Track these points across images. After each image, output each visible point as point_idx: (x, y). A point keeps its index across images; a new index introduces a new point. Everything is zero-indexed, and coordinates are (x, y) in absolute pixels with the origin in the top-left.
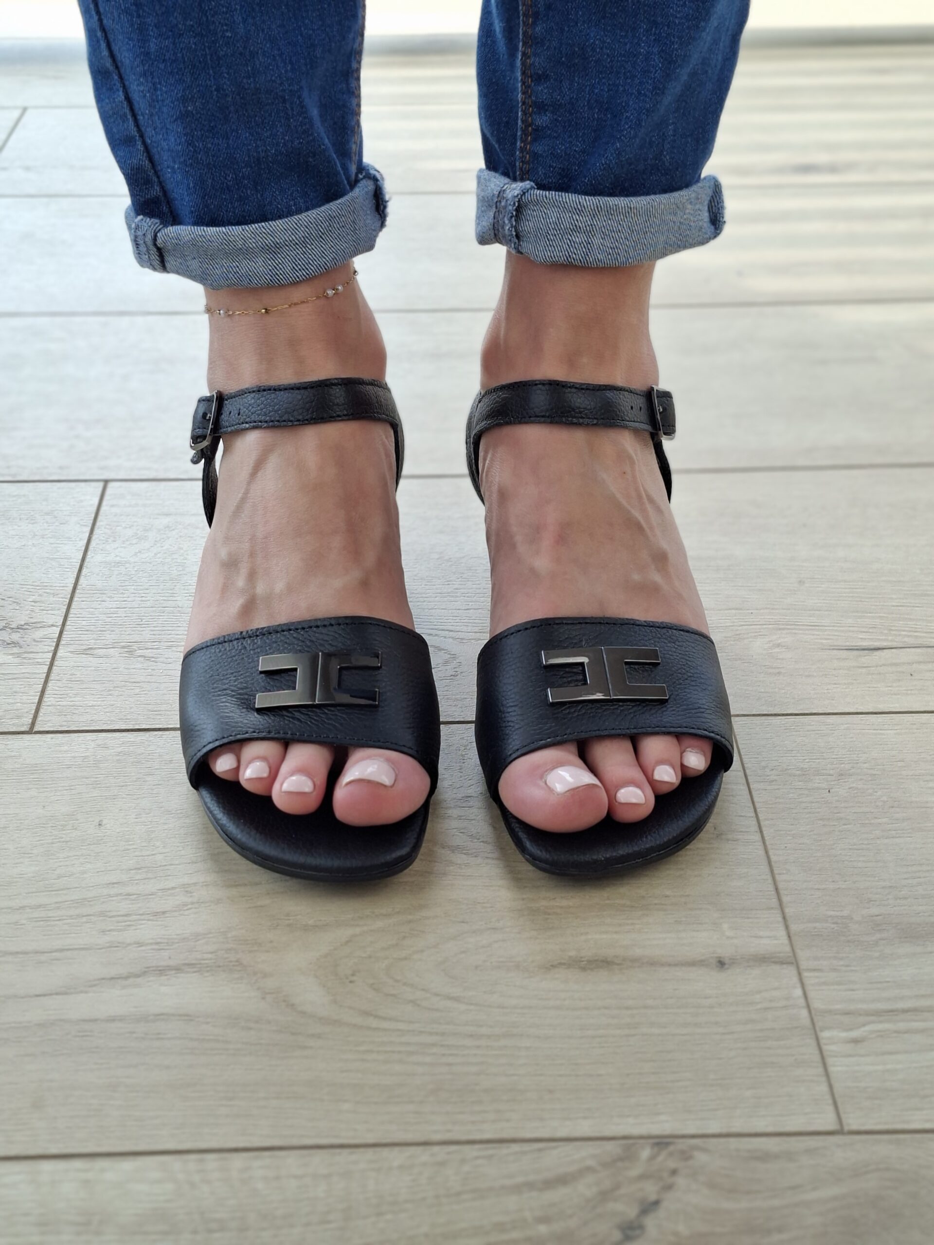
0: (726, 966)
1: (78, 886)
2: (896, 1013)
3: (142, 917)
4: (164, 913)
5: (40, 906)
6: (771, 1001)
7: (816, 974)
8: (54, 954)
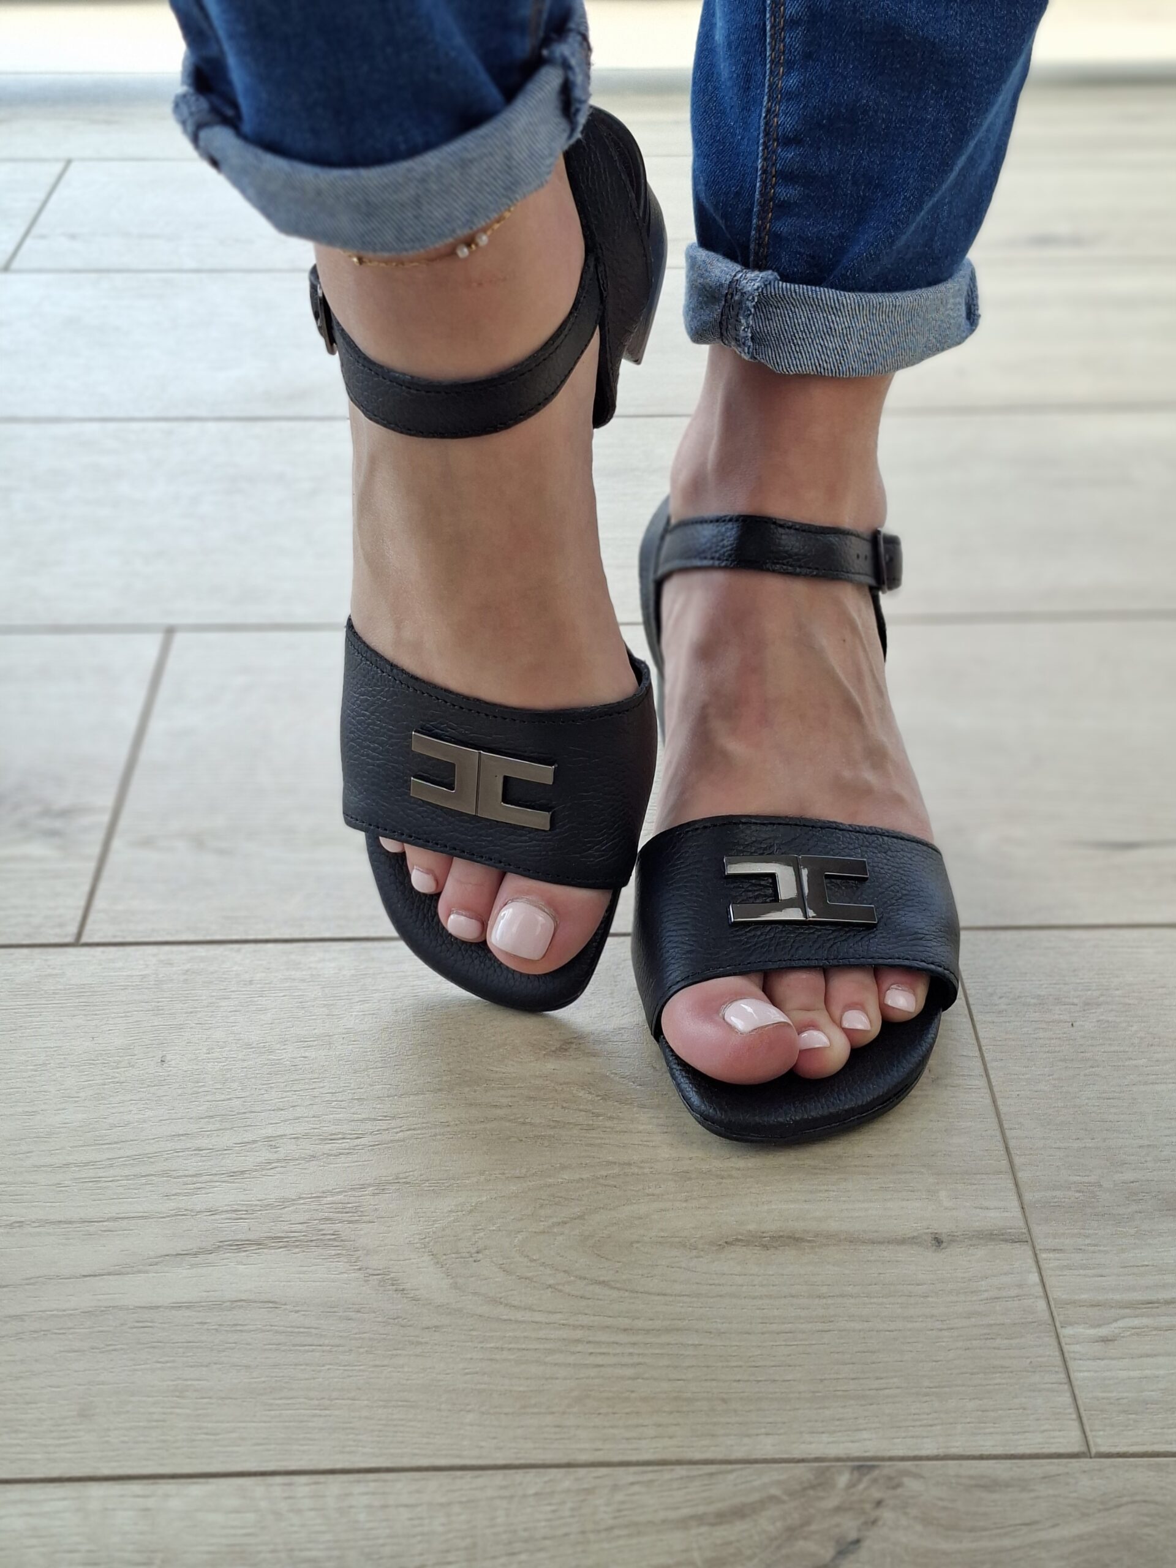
0: (944, 1245)
1: (136, 1138)
2: (1156, 1305)
3: (216, 1178)
4: (243, 1172)
5: (87, 1164)
6: (1000, 1289)
7: (1057, 1255)
8: (105, 1223)
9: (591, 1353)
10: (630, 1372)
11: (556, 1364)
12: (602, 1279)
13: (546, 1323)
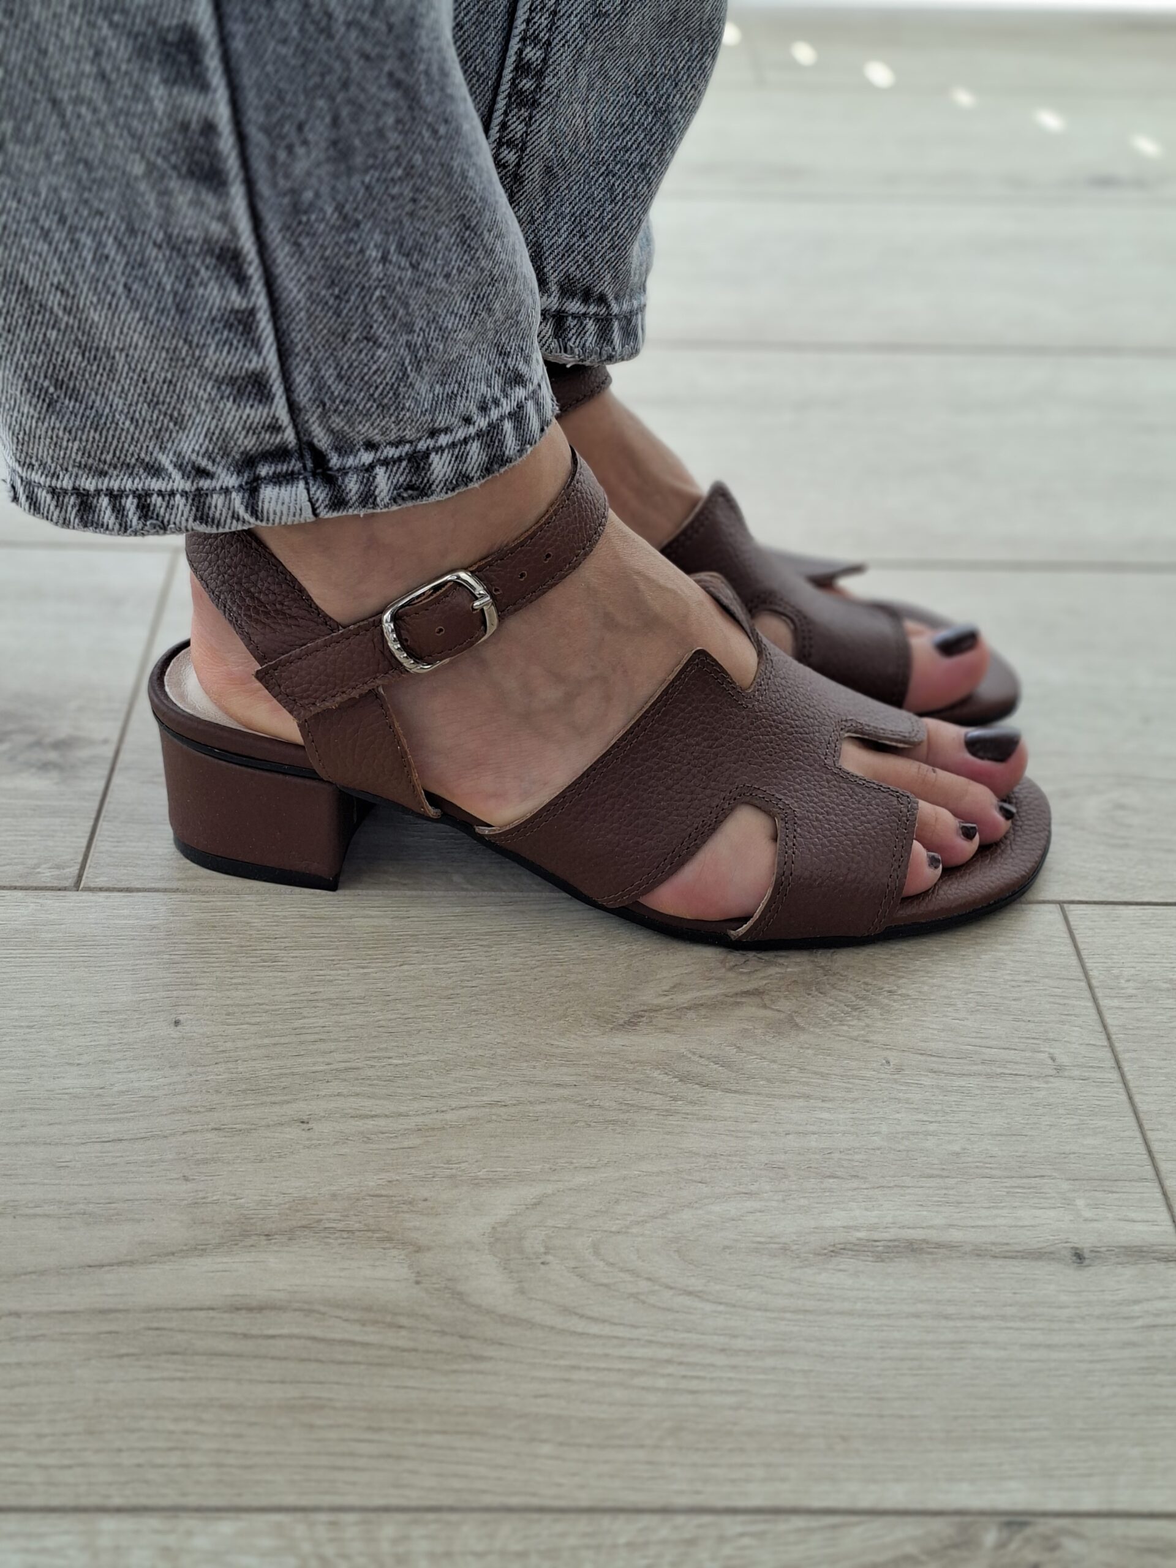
0: (1087, 1262)
5: (91, 1136)
6: (1157, 1315)
8: (114, 1206)
9: (684, 1377)
10: (731, 1400)
11: (643, 1388)
12: (691, 1289)
13: (631, 1339)
